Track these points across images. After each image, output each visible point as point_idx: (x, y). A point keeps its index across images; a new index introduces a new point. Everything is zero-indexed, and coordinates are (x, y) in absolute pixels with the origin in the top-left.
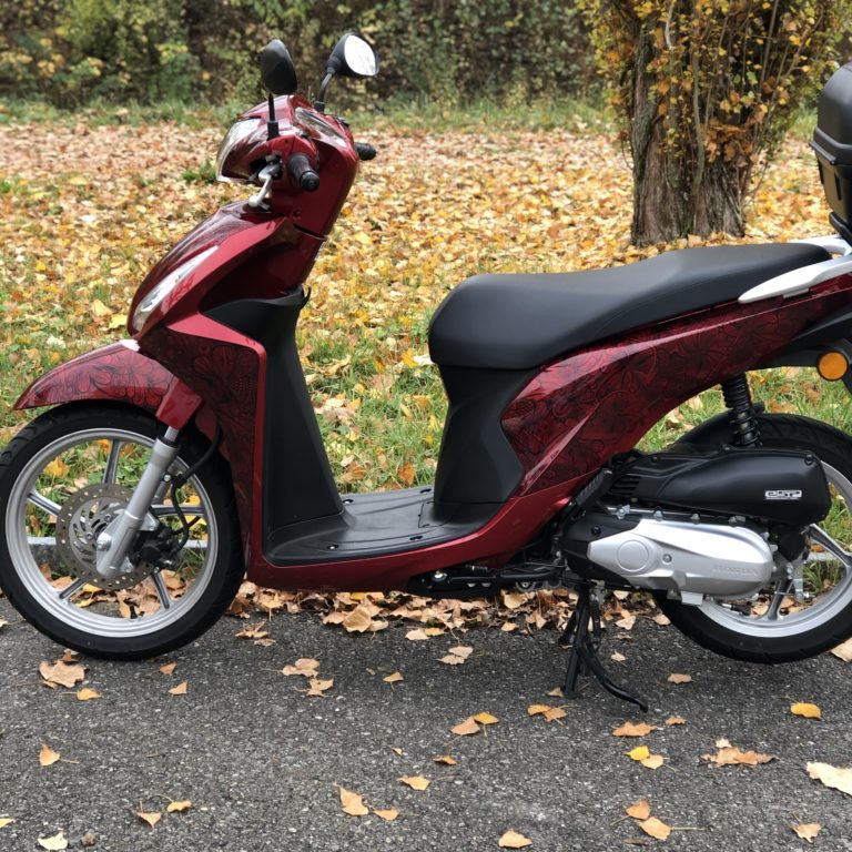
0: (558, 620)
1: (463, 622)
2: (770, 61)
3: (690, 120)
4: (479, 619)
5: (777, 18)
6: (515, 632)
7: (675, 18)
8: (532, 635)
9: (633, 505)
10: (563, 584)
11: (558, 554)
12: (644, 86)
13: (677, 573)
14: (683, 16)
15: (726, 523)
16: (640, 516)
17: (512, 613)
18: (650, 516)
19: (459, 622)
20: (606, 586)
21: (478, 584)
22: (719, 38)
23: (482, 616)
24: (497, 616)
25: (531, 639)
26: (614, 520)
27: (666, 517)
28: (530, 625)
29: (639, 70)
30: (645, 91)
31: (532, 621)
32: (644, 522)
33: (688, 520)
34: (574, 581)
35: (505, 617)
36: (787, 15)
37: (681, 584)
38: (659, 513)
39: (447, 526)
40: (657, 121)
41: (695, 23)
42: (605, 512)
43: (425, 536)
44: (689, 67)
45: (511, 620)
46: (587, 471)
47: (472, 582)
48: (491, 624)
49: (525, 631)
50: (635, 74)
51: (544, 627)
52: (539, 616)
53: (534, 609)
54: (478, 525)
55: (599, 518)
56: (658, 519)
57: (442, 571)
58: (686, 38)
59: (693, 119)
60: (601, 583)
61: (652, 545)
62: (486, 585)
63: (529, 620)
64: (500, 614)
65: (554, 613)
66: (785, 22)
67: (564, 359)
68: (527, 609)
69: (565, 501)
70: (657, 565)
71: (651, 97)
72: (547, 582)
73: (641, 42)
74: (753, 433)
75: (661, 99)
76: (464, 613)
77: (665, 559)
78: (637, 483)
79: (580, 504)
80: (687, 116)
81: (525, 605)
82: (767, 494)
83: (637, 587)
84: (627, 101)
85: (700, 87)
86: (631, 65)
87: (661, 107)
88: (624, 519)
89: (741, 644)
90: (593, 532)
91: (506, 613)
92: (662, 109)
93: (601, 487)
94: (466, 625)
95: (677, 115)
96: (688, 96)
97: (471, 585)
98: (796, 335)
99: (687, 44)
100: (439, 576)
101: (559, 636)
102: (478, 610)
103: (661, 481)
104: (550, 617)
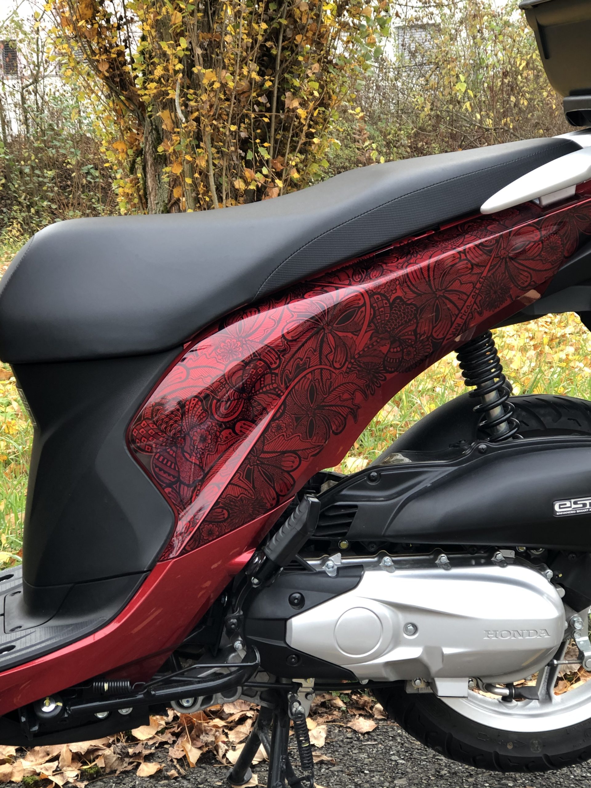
0: (217, 748)
1: (76, 772)
2: (276, 141)
3: (207, 199)
4: (100, 763)
5: (278, 98)
6: (158, 776)
7: (183, 95)
8: (184, 777)
9: (345, 553)
10: (243, 693)
11: (238, 644)
12: (156, 171)
13: (428, 650)
14: (191, 91)
15: (489, 563)
16: (361, 567)
17: (146, 746)
18: (375, 566)
19: (71, 774)
20: (317, 688)
21: (113, 711)
22: (228, 115)
23: (106, 757)
24: (127, 755)
25: (185, 783)
26: (322, 580)
27: (399, 565)
28: (179, 760)
29: (148, 157)
30: (158, 176)
31: (180, 755)
32: (369, 576)
33: (431, 565)
34: (261, 685)
35: (137, 755)
36: (288, 94)
37: (435, 666)
38: (387, 560)
39: (53, 623)
40: (172, 205)
41: (204, 97)
42: (306, 568)
43: (19, 645)
44: (202, 144)
45: (148, 758)
46: (278, 504)
47: (101, 709)
48: (121, 769)
49: (173, 772)
50: (145, 162)
51: (200, 761)
52: (189, 746)
53: (177, 735)
54: (107, 614)
55: (299, 578)
56: (387, 568)
57: (54, 698)
58: (196, 114)
59: (210, 197)
60: (308, 684)
61: (385, 612)
62: (124, 712)
63: (175, 753)
64: (131, 751)
65: (211, 739)
66: (287, 102)
67: (221, 328)
68: (167, 737)
69: (245, 557)
70: (396, 642)
71: (165, 179)
72: (219, 695)
73: (147, 127)
74: (509, 421)
75: (176, 181)
76: (77, 757)
77: (406, 630)
78: (352, 515)
79: (273, 557)
80: (204, 194)
81: (162, 732)
82: (557, 508)
83: (365, 682)
84: (138, 190)
85: (214, 165)
86: (140, 152)
87: (175, 190)
88: (337, 576)
89: (510, 747)
90: (291, 602)
91: (138, 749)
92: (177, 193)
93: (305, 526)
94: (82, 776)
95: (194, 195)
96: (204, 174)
97: (100, 716)
98: (568, 258)
99: (197, 120)
100: (49, 708)
101: (227, 773)
102: (97, 749)
103: (390, 508)
104: (207, 744)
